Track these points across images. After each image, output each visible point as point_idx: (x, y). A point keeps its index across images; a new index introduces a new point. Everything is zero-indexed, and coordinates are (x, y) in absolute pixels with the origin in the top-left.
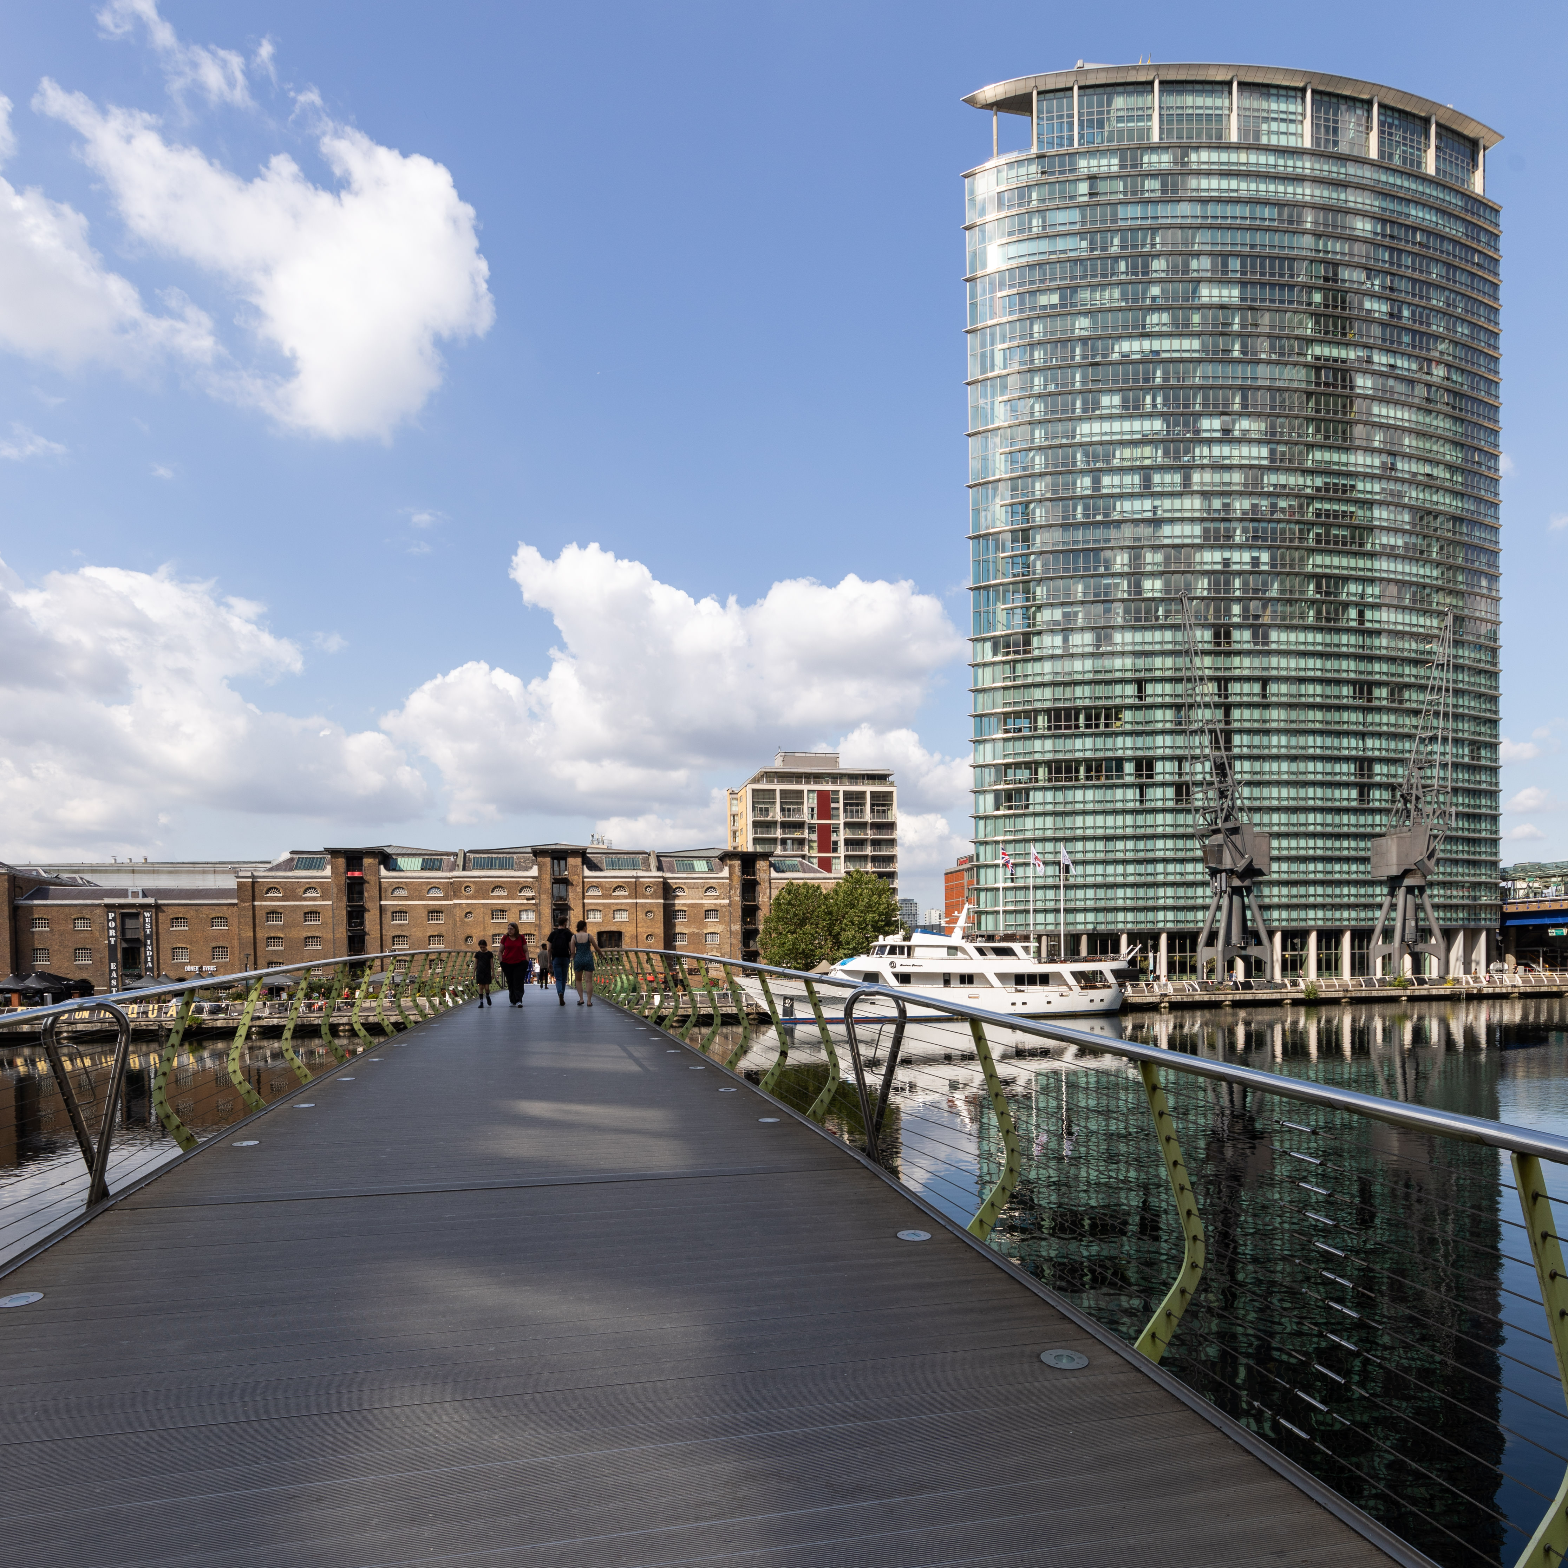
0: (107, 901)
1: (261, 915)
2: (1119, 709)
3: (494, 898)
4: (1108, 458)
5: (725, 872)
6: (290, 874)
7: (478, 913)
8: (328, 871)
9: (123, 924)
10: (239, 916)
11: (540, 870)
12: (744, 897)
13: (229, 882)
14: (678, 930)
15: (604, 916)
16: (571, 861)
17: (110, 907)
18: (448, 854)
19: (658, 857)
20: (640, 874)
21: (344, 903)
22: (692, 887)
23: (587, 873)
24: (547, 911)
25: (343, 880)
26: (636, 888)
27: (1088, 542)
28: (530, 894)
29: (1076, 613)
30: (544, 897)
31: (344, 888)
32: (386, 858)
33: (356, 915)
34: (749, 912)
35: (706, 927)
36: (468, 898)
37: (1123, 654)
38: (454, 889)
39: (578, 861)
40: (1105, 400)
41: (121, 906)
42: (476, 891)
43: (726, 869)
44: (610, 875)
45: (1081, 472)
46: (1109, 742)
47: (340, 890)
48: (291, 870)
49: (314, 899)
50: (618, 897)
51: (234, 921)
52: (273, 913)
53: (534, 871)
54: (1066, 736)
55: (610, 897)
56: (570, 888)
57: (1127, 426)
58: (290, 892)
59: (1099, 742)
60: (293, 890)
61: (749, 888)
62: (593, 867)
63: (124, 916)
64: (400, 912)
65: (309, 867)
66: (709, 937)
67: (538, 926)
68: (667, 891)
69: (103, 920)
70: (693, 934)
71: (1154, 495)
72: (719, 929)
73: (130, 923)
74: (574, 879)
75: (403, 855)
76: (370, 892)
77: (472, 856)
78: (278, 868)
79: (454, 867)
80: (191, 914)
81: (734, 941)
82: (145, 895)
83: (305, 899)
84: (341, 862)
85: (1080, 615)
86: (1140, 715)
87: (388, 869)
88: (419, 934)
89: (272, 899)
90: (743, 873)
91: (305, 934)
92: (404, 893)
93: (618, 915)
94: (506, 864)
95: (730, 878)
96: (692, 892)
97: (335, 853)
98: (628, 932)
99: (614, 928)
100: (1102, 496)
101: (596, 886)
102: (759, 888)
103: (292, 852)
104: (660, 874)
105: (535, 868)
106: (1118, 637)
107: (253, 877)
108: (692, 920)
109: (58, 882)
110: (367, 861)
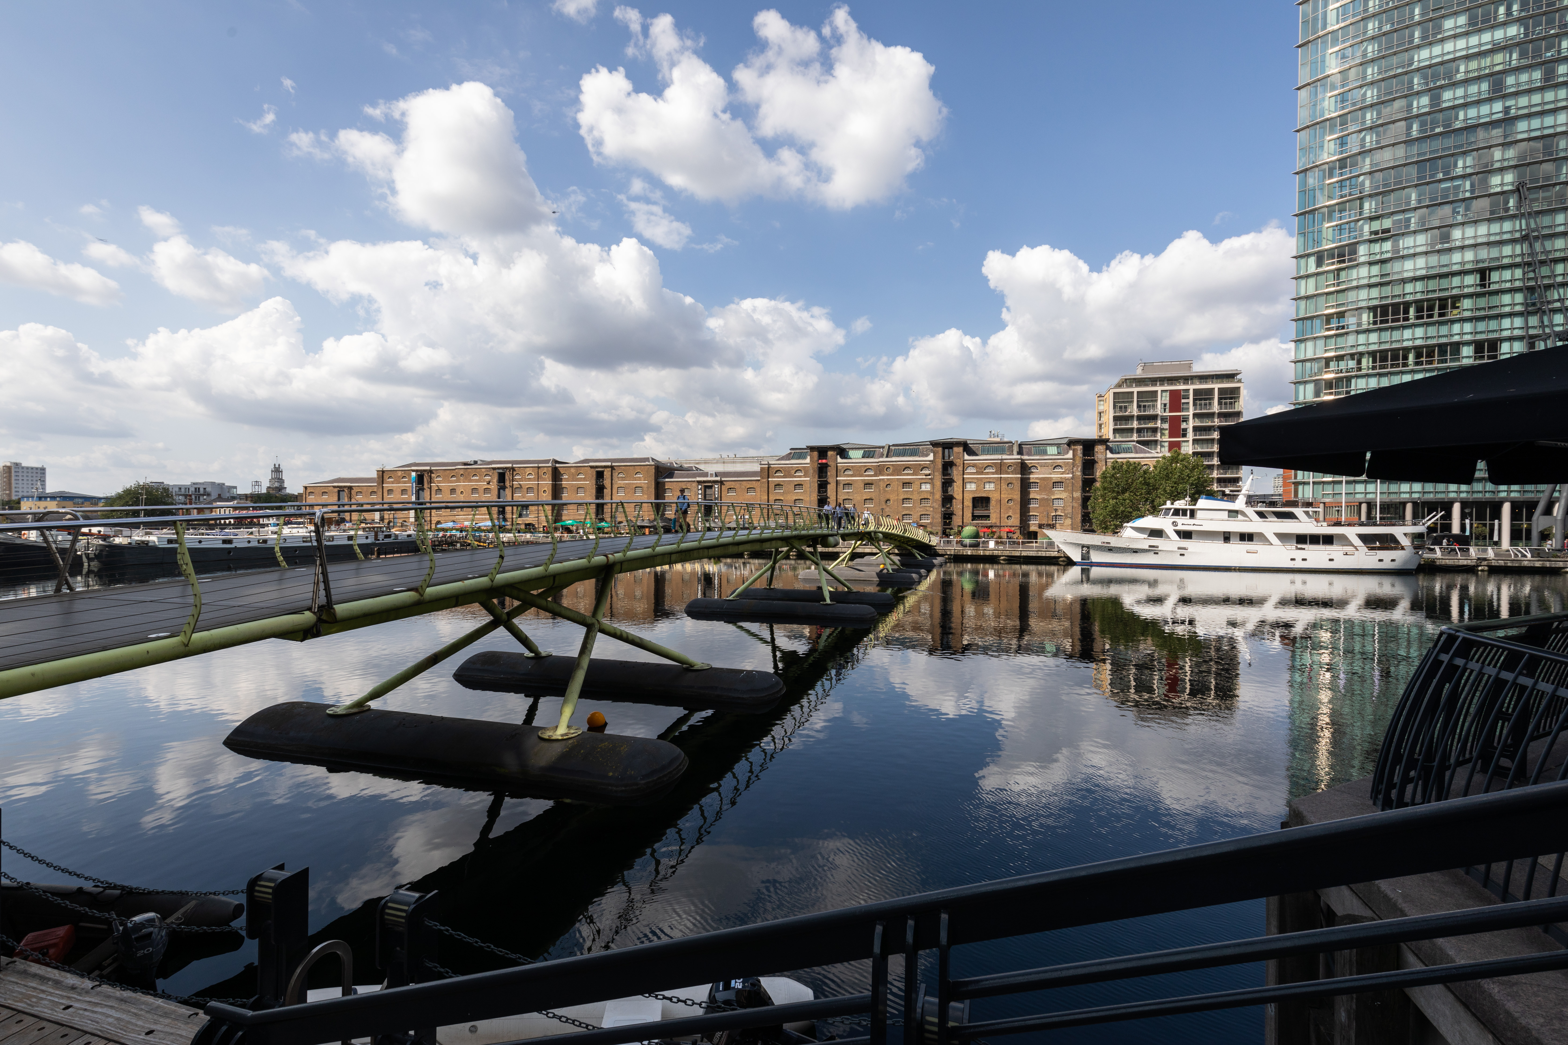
0: (698, 479)
1: (772, 486)
2: (1456, 299)
3: (905, 475)
4: (1449, 75)
5: (1070, 455)
6: (788, 462)
7: (894, 485)
8: (808, 460)
9: (705, 491)
10: (761, 487)
11: (934, 456)
12: (1084, 472)
13: (756, 468)
14: (1031, 496)
15: (978, 486)
16: (956, 449)
17: (699, 482)
18: (879, 447)
19: (1020, 446)
20: (1004, 457)
21: (816, 479)
22: (1042, 466)
23: (966, 457)
24: (938, 484)
25: (816, 465)
26: (1001, 467)
27: (1425, 154)
28: (928, 472)
29: (1409, 220)
30: (936, 474)
31: (817, 470)
32: (842, 452)
33: (823, 486)
34: (1088, 483)
35: (1053, 494)
36: (888, 475)
37: (1462, 248)
38: (880, 469)
39: (961, 449)
40: (1449, 24)
41: (705, 482)
42: (894, 471)
43: (1071, 452)
44: (983, 458)
45: (1418, 93)
46: (1444, 330)
47: (814, 471)
48: (789, 459)
49: (800, 477)
50: (988, 473)
51: (758, 490)
52: (778, 485)
53: (931, 457)
54: (1393, 329)
55: (982, 473)
56: (954, 468)
57: (1474, 40)
58: (787, 472)
59: (1432, 331)
60: (789, 472)
61: (1089, 465)
62: (971, 452)
63: (706, 487)
64: (848, 484)
65: (799, 458)
66: (1056, 502)
67: (932, 493)
68: (1024, 468)
69: (696, 489)
70: (1043, 499)
71: (1505, 97)
72: (1064, 495)
73: (708, 491)
74: (958, 462)
75: (852, 449)
76: (831, 472)
77: (893, 448)
78: (782, 458)
79: (882, 456)
80: (737, 485)
81: (1075, 505)
82: (716, 476)
83: (795, 477)
84: (816, 454)
85: (1413, 220)
86: (1482, 302)
87: (842, 457)
88: (859, 498)
89: (778, 477)
90: (1084, 455)
91: (795, 498)
92: (850, 473)
93: (987, 486)
94: (914, 453)
95: (1074, 459)
96: (1043, 469)
97: (812, 449)
98: (994, 497)
99: (984, 495)
100: (1442, 110)
101: (974, 466)
102: (1096, 466)
103: (791, 449)
104: (1019, 457)
105: (932, 455)
106: (1457, 234)
107: (769, 464)
108: (1043, 489)
109: (681, 468)
110: (830, 453)
